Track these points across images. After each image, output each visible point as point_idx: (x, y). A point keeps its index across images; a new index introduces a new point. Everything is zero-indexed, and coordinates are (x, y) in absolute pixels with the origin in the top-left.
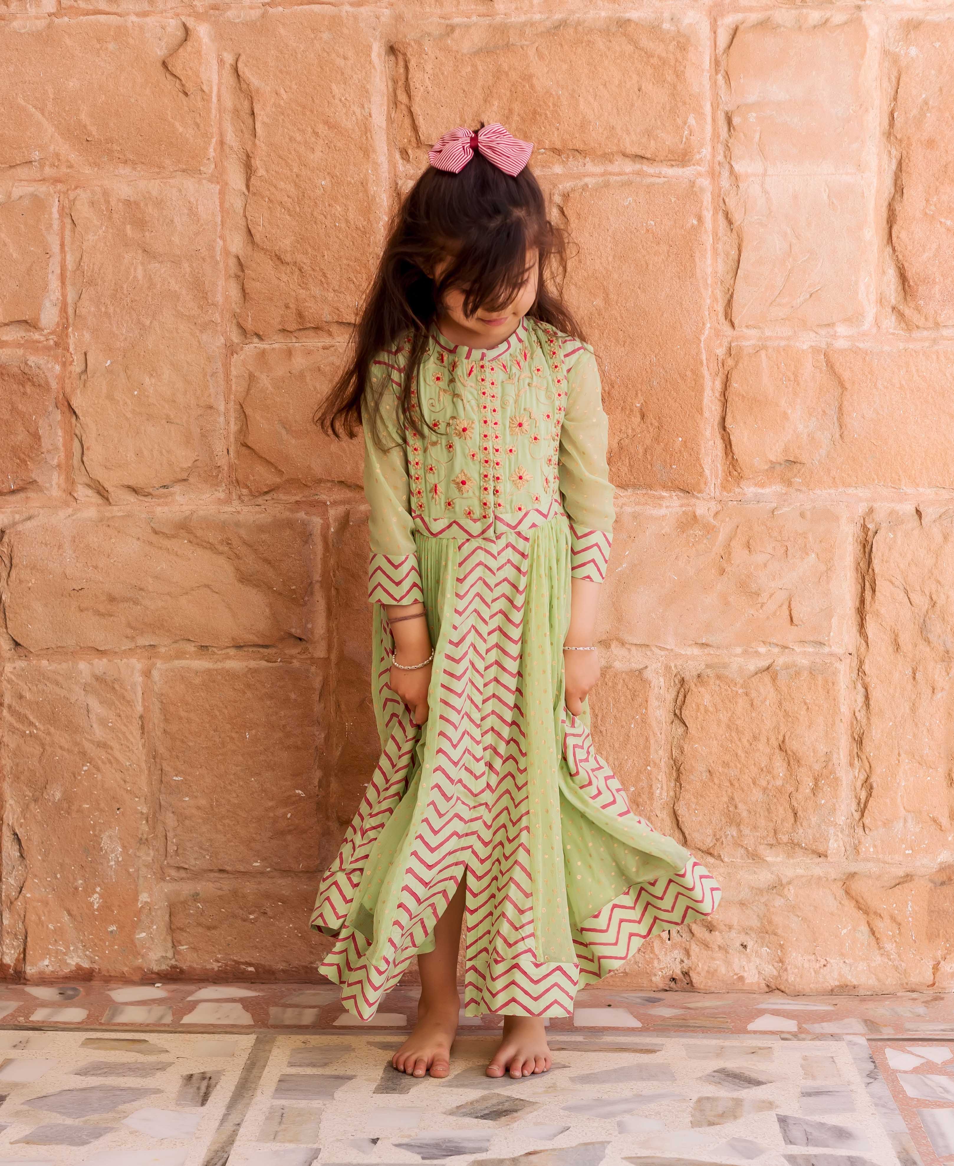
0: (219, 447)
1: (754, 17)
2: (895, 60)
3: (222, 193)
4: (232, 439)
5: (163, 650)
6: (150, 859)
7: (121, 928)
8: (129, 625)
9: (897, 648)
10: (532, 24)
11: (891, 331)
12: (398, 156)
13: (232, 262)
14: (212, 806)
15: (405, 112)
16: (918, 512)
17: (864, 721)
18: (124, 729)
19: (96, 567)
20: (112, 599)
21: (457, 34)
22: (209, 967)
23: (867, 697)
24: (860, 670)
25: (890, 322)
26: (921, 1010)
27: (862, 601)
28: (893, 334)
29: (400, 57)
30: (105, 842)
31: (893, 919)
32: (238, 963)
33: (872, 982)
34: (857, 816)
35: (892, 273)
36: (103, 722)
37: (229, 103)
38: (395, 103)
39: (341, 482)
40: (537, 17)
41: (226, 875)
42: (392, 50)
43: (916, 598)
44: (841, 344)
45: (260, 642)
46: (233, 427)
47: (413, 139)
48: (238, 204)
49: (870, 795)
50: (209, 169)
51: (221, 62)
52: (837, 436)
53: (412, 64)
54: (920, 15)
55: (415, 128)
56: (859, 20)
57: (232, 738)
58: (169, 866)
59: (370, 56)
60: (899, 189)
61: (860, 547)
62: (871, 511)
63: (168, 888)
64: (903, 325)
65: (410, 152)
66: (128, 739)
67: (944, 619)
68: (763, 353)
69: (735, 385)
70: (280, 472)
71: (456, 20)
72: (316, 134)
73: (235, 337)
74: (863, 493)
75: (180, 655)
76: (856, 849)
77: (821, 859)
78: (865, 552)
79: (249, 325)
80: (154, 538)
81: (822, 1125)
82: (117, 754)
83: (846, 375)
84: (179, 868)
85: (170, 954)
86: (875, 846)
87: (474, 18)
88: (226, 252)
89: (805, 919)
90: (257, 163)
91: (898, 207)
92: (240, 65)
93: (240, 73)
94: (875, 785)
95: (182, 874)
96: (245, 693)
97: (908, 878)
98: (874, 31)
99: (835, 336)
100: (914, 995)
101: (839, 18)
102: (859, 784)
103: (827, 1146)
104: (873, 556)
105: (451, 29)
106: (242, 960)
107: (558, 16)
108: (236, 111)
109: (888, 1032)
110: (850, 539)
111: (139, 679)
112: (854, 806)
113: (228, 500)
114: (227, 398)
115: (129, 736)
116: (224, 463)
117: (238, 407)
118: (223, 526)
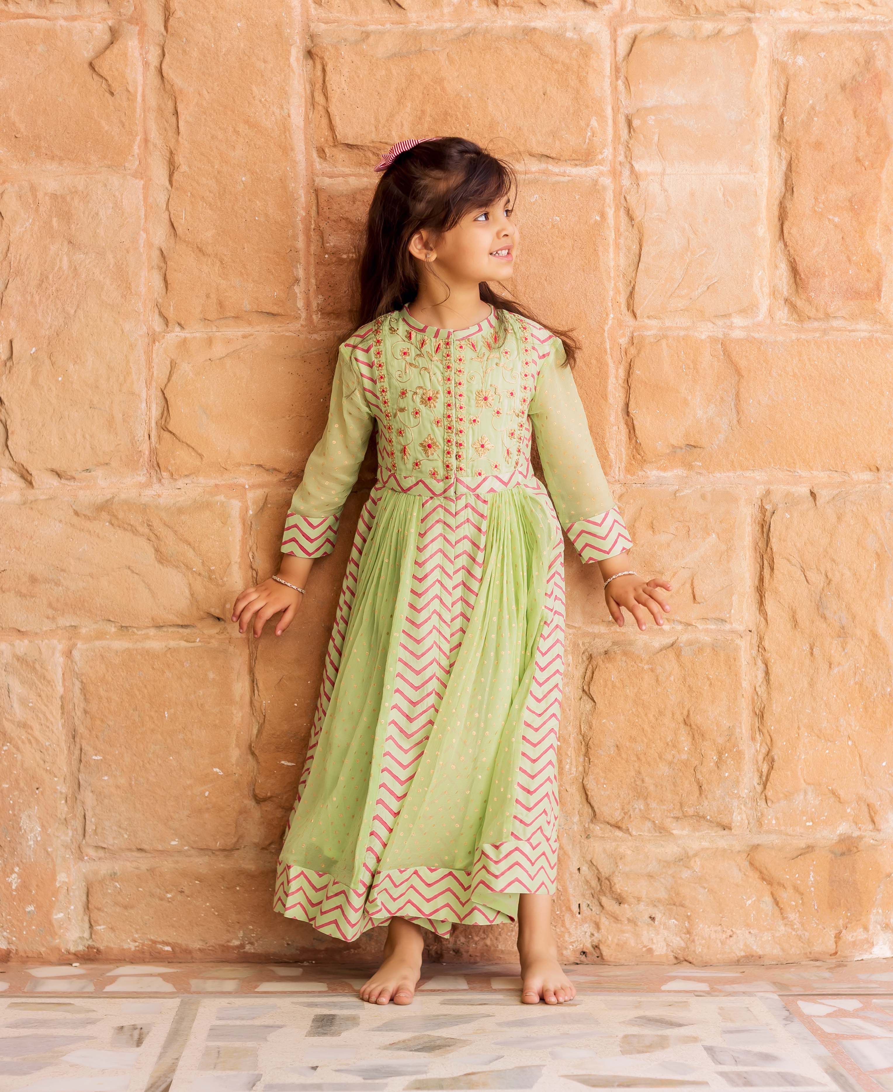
0: (141, 433)
1: (651, 27)
2: (783, 67)
3: (146, 188)
4: (153, 425)
5: (83, 631)
6: (68, 839)
7: (39, 907)
8: (50, 605)
9: (795, 624)
10: (443, 32)
11: (784, 322)
12: (315, 155)
13: (155, 254)
14: (130, 784)
15: (323, 112)
16: (812, 494)
17: (765, 695)
18: (43, 708)
19: (18, 549)
20: (33, 580)
21: (371, 39)
22: (126, 947)
23: (767, 673)
24: (761, 647)
25: (783, 314)
26: (827, 974)
27: (761, 579)
28: (786, 325)
29: (318, 62)
30: (25, 823)
31: (796, 889)
32: (155, 942)
33: (777, 951)
34: (759, 788)
35: (783, 267)
36: (23, 702)
37: (153, 102)
38: (313, 104)
39: (260, 466)
40: (448, 25)
41: (143, 854)
42: (310, 54)
43: (812, 576)
44: (737, 334)
45: (180, 622)
46: (155, 412)
47: (330, 139)
48: (162, 199)
49: (771, 768)
50: (133, 165)
51: (146, 64)
52: (735, 422)
53: (329, 68)
54: (806, 28)
55: (332, 128)
56: (750, 30)
57: (151, 717)
58: (88, 845)
59: (288, 59)
60: (789, 188)
61: (758, 528)
62: (768, 492)
63: (85, 867)
64: (795, 316)
65: (327, 150)
66: (47, 719)
67: (839, 596)
68: (664, 342)
69: (637, 372)
70: (201, 456)
71: (371, 27)
72: (236, 132)
73: (157, 324)
74: (759, 475)
75: (100, 635)
76: (760, 823)
77: (726, 832)
78: (763, 532)
79: (171, 313)
80: (75, 520)
81: (748, 1052)
82: (37, 733)
83: (742, 363)
84: (97, 847)
85: (86, 935)
86: (777, 819)
87: (388, 26)
88: (150, 245)
89: (711, 891)
90: (180, 159)
91: (789, 205)
92: (164, 66)
93: (165, 74)
94: (776, 758)
95: (101, 853)
96: (164, 672)
97: (810, 849)
98: (763, 41)
99: (731, 327)
100: (818, 963)
101: (730, 29)
102: (761, 757)
103: (756, 1066)
104: (771, 535)
105: (367, 35)
106: (159, 940)
107: (467, 25)
108: (160, 110)
109: (797, 990)
110: (749, 520)
111: (60, 659)
112: (756, 780)
113: (148, 485)
114: (148, 384)
115: (48, 715)
116: (145, 448)
117: (160, 394)
118: (144, 509)
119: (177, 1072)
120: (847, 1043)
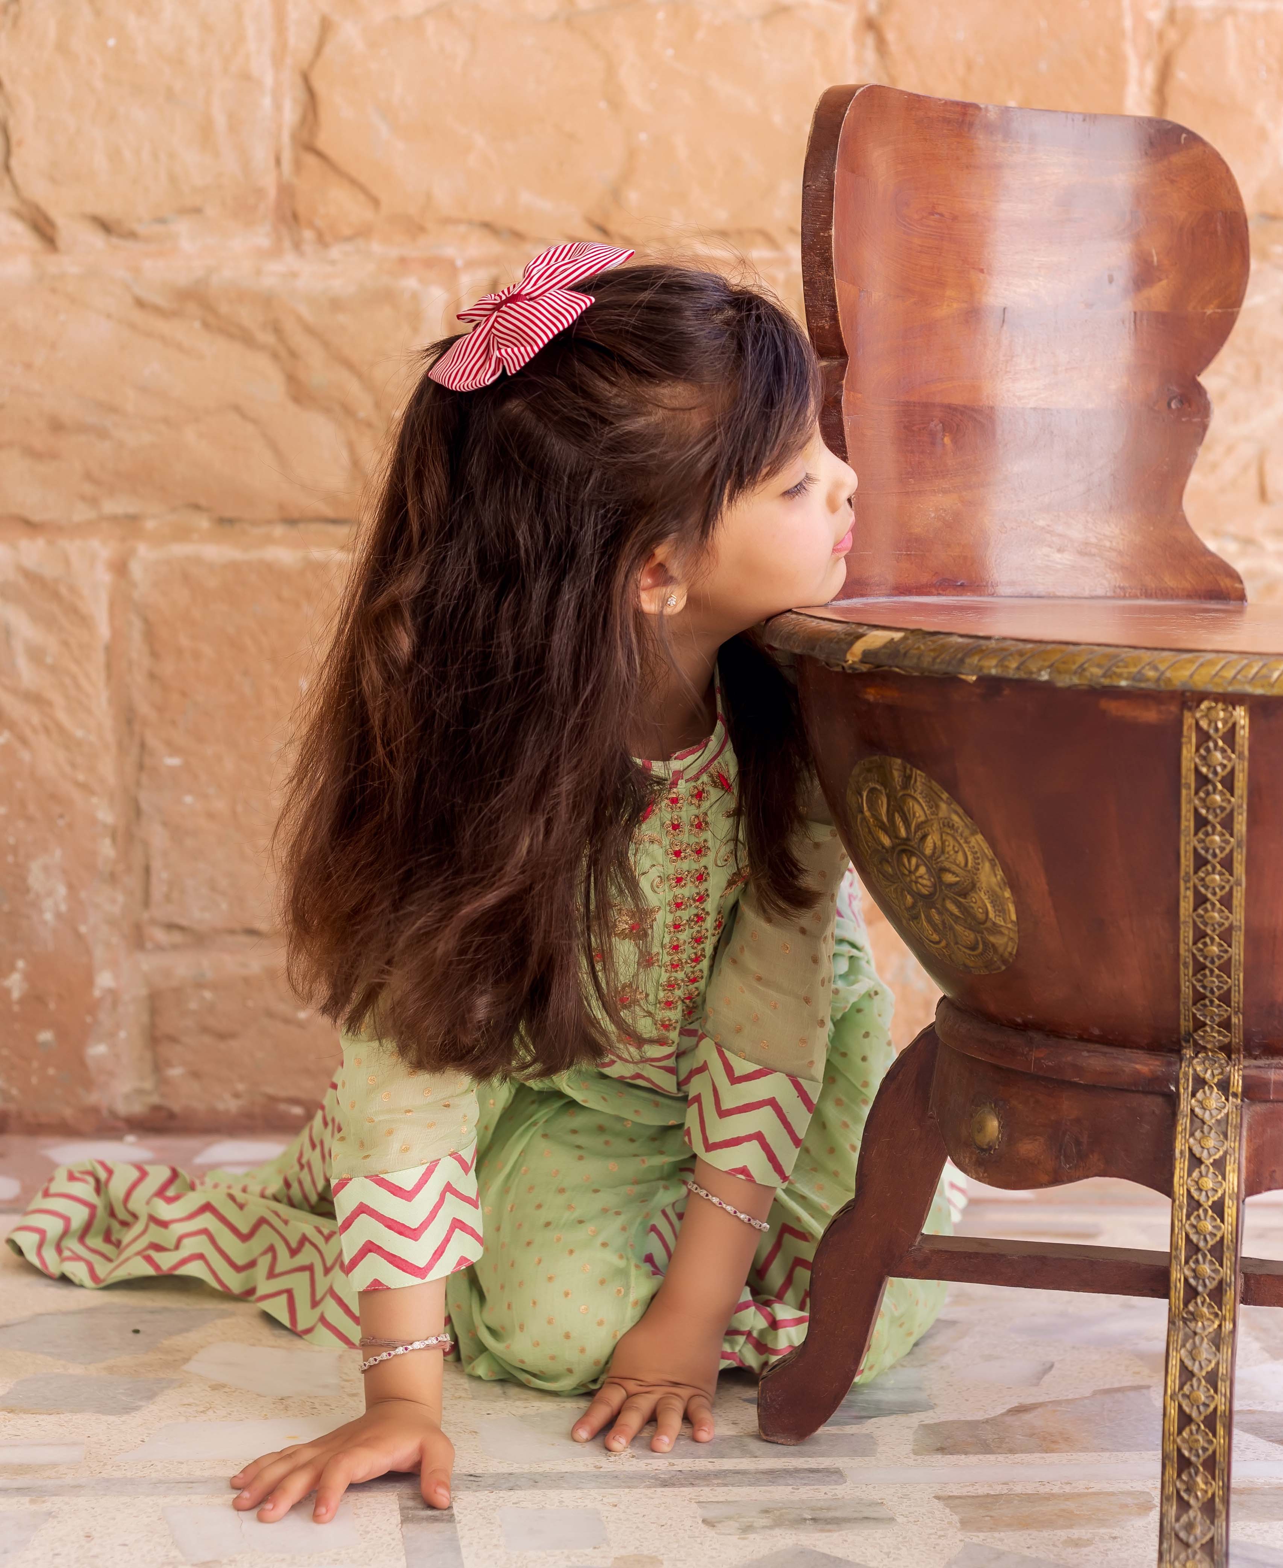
0: (261, 155)
4: (286, 139)
5: (150, 525)
6: (116, 910)
7: (62, 1034)
8: (88, 476)
14: (234, 811)
18: (74, 668)
19: (28, 366)
20: (57, 426)
22: (221, 1106)
30: (36, 878)
32: (273, 1099)
36: (36, 655)
39: (485, 225)
41: (255, 939)
45: (329, 512)
46: (290, 115)
57: (275, 689)
58: (153, 922)
63: (147, 963)
66: (78, 686)
68: (1229, 22)
69: (1181, 75)
70: (375, 202)
75: (182, 534)
80: (138, 316)
82: (62, 716)
84: (171, 927)
85: (148, 1085)
95: (177, 938)
106: (283, 1094)
111: (104, 577)
113: (276, 252)
114: (278, 60)
115: (83, 682)
116: (269, 182)
117: (299, 81)
118: (267, 301)
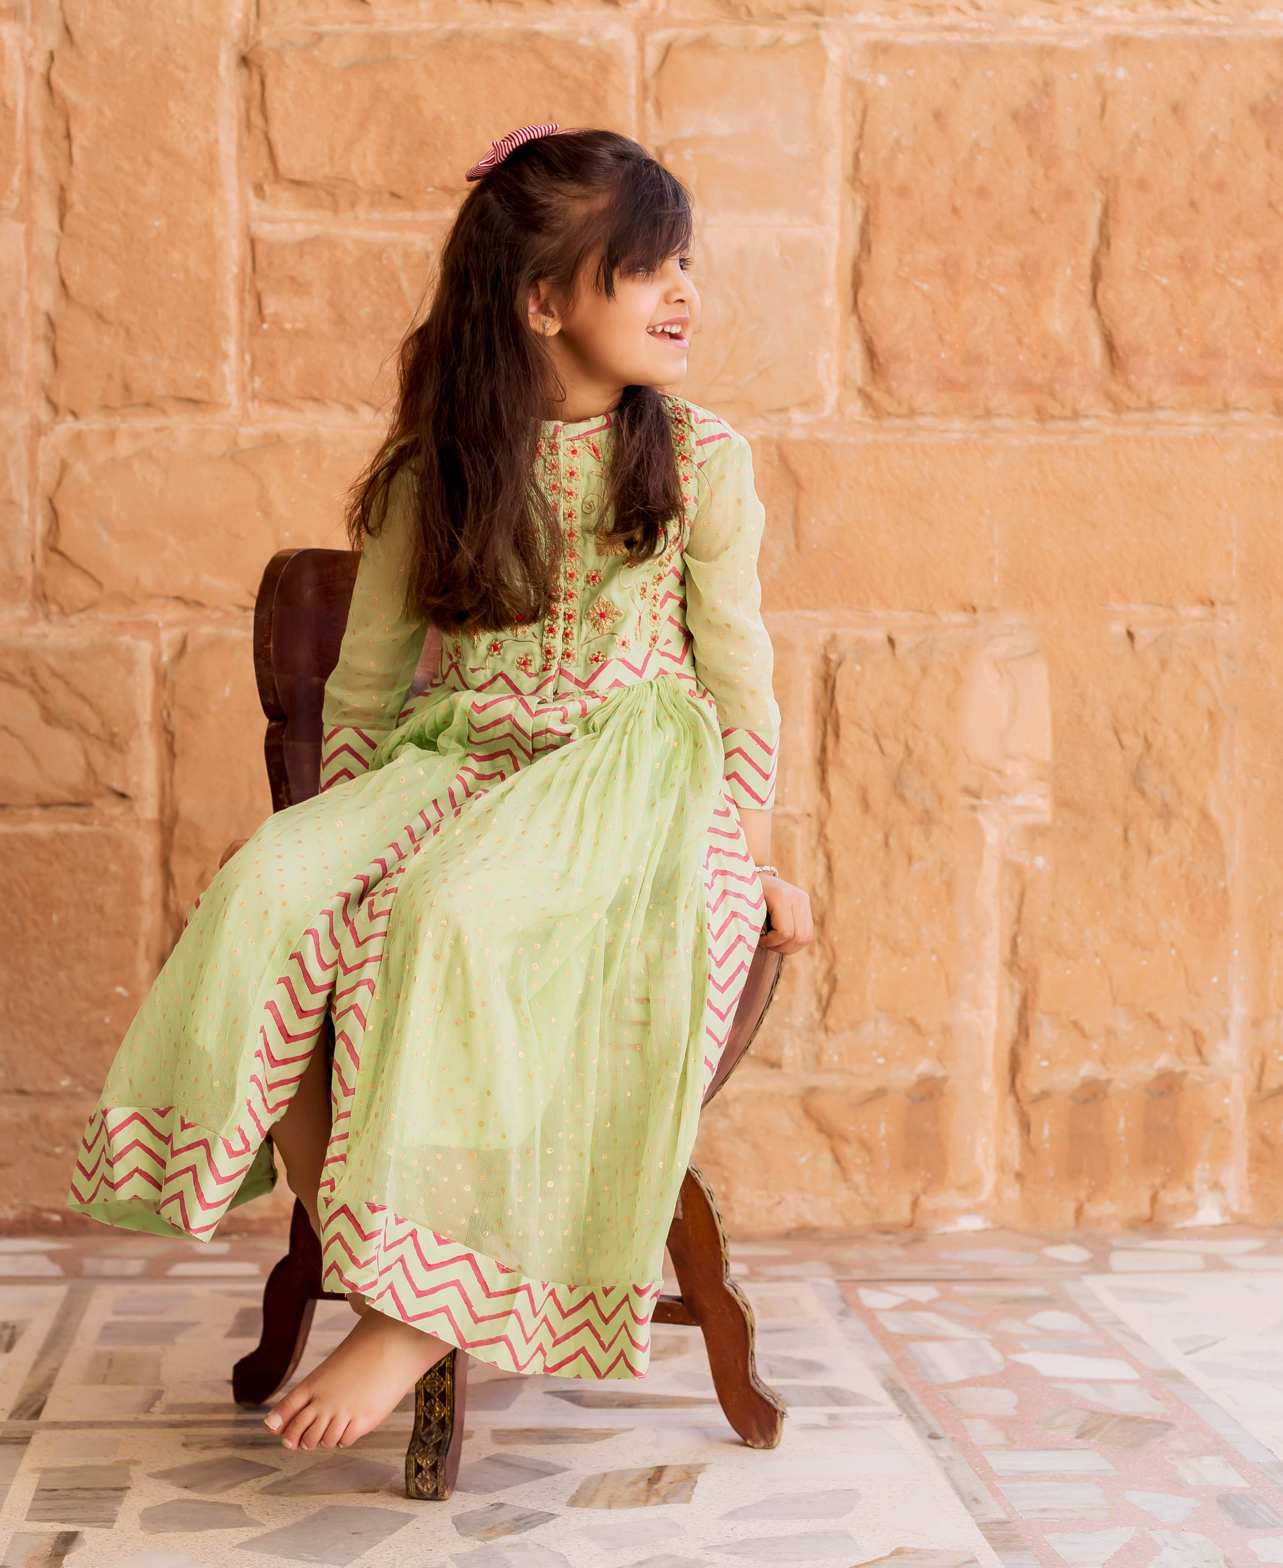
0: (22, 554)
1: (690, 34)
2: (860, 89)
3: (29, 234)
4: (38, 544)
9: (866, 805)
10: (419, 35)
11: (857, 418)
12: (250, 192)
13: (41, 320)
14: (8, 1009)
15: (261, 137)
16: (891, 641)
17: (826, 898)
21: (325, 43)
23: (829, 869)
24: (822, 836)
25: (855, 408)
26: (899, 1252)
27: (824, 749)
28: (859, 422)
29: (255, 71)
31: (863, 1143)
32: (39, 1210)
33: (837, 1222)
34: (817, 1016)
35: (857, 349)
37: (38, 121)
38: (248, 126)
39: (178, 598)
40: (425, 26)
41: (25, 1098)
42: (244, 61)
43: (888, 745)
44: (797, 434)
45: (71, 798)
46: (41, 527)
47: (271, 173)
48: (49, 248)
49: (833, 990)
50: (12, 203)
51: (29, 71)
52: (792, 547)
53: (270, 80)
54: (890, 37)
55: (272, 157)
56: (817, 40)
57: (35, 922)
59: (215, 67)
60: (865, 245)
61: (820, 683)
62: (834, 638)
64: (871, 411)
65: (266, 188)
67: (922, 772)
70: (100, 585)
71: (325, 27)
72: (148, 162)
73: (44, 413)
74: (822, 616)
76: (817, 1059)
77: (775, 1071)
78: (826, 688)
79: (61, 398)
81: (787, 1359)
83: (803, 472)
86: (840, 1054)
87: (347, 26)
88: (33, 308)
89: (755, 1146)
90: (73, 196)
91: (865, 268)
92: (54, 75)
93: (54, 84)
94: (839, 977)
96: (50, 864)
97: (881, 1093)
98: (834, 54)
99: (789, 424)
100: (889, 1238)
101: (792, 37)
102: (820, 976)
103: (796, 1377)
104: (836, 693)
105: (319, 37)
106: (45, 1206)
107: (451, 26)
108: (48, 132)
109: (858, 1274)
110: (809, 673)
112: (814, 1005)
113: (32, 621)
114: (32, 491)
116: (27, 573)
117: (46, 503)
118: (25, 654)
119: (55, 1388)
120: (913, 1346)
